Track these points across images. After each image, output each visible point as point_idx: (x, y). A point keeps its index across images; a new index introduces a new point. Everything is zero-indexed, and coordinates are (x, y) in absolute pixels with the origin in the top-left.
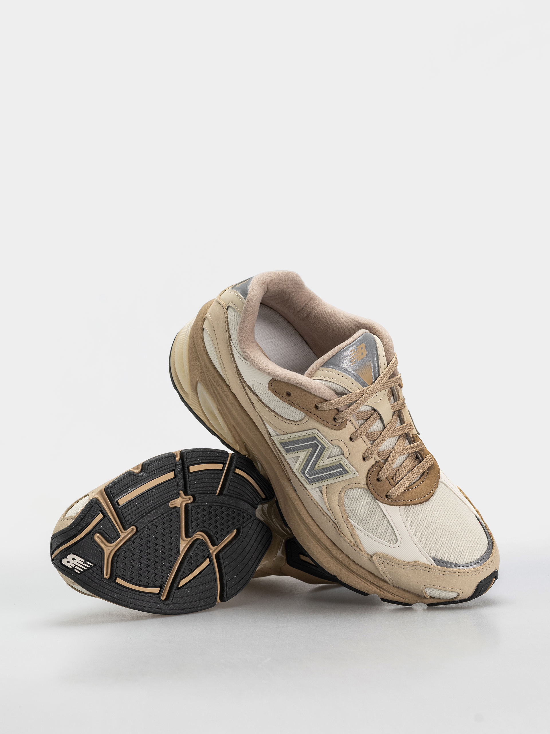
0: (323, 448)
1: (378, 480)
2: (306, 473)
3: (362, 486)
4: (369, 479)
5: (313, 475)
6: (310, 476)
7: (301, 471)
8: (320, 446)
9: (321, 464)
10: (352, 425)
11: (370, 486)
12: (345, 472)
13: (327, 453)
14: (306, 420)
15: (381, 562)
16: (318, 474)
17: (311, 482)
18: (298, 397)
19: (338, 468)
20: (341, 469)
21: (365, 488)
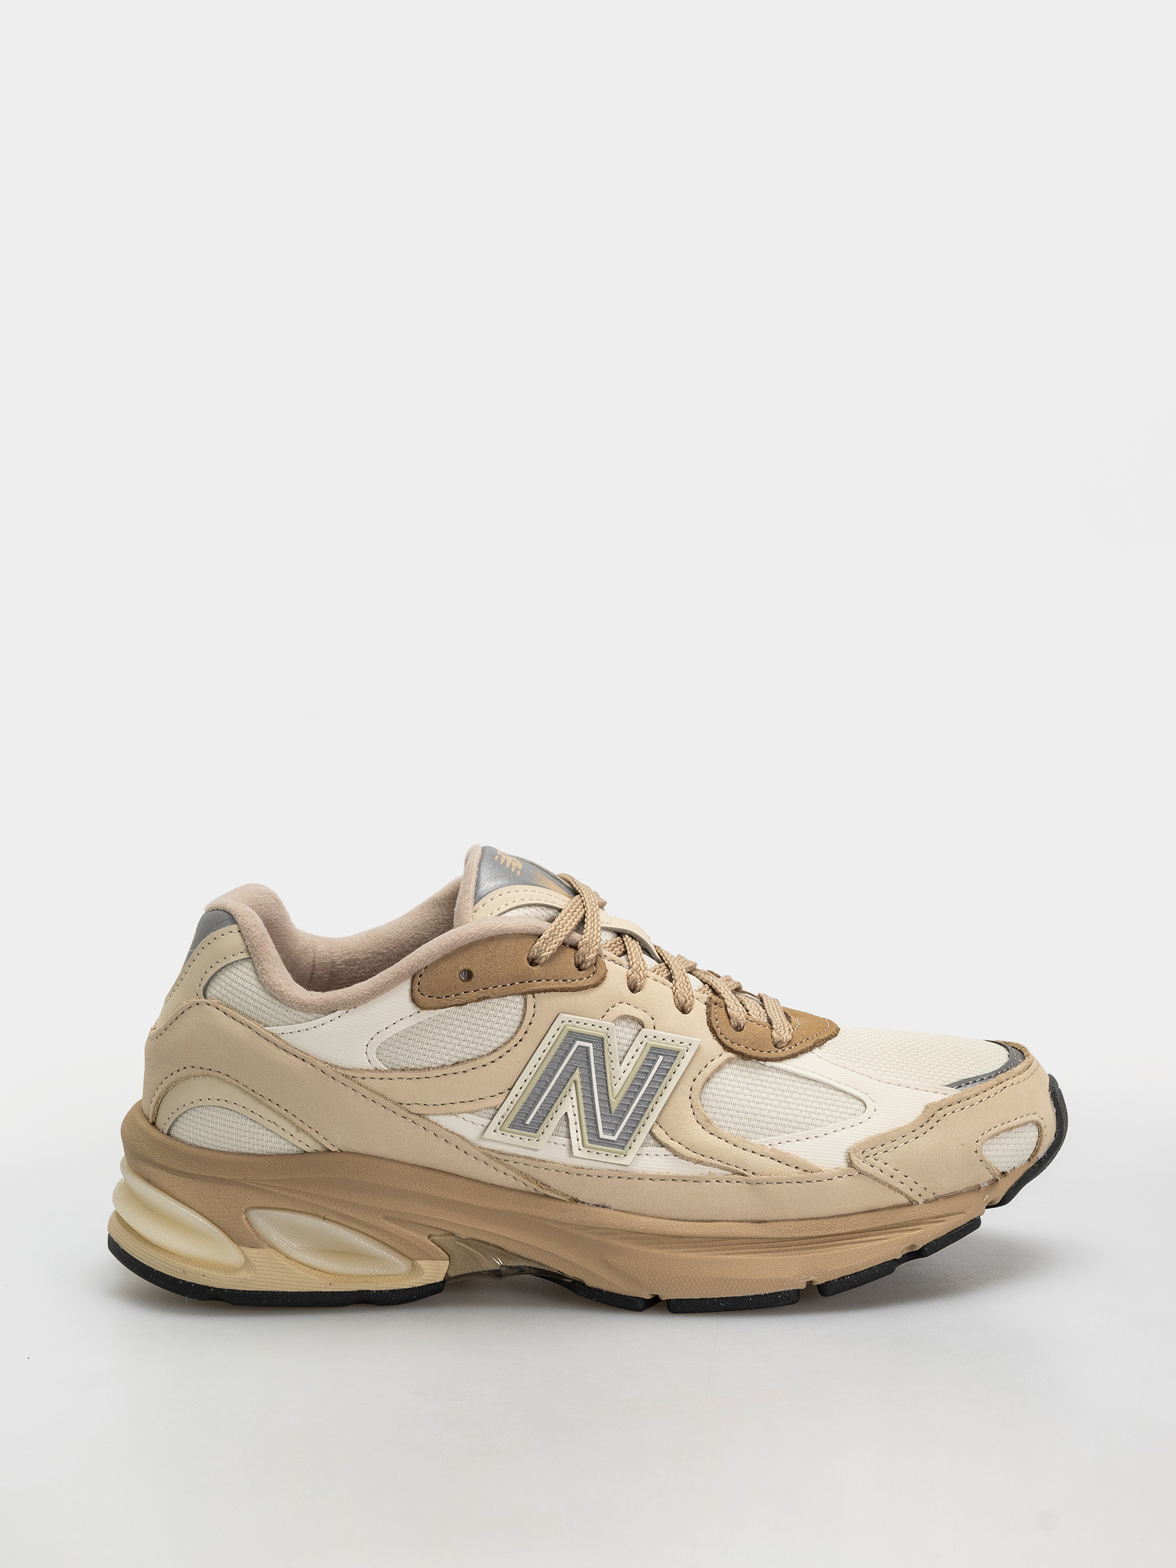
0: (599, 1042)
1: (739, 1028)
2: (602, 1135)
3: (719, 1061)
4: (722, 1037)
5: (617, 1126)
6: (613, 1132)
7: (590, 1141)
8: (590, 1045)
9: (617, 1089)
10: (612, 962)
11: (735, 1047)
12: (672, 1055)
13: (614, 1050)
14: (530, 1010)
15: (871, 1159)
16: (625, 1113)
17: (622, 1144)
18: (487, 964)
19: (654, 1061)
20: (661, 1058)
21: (729, 1061)
